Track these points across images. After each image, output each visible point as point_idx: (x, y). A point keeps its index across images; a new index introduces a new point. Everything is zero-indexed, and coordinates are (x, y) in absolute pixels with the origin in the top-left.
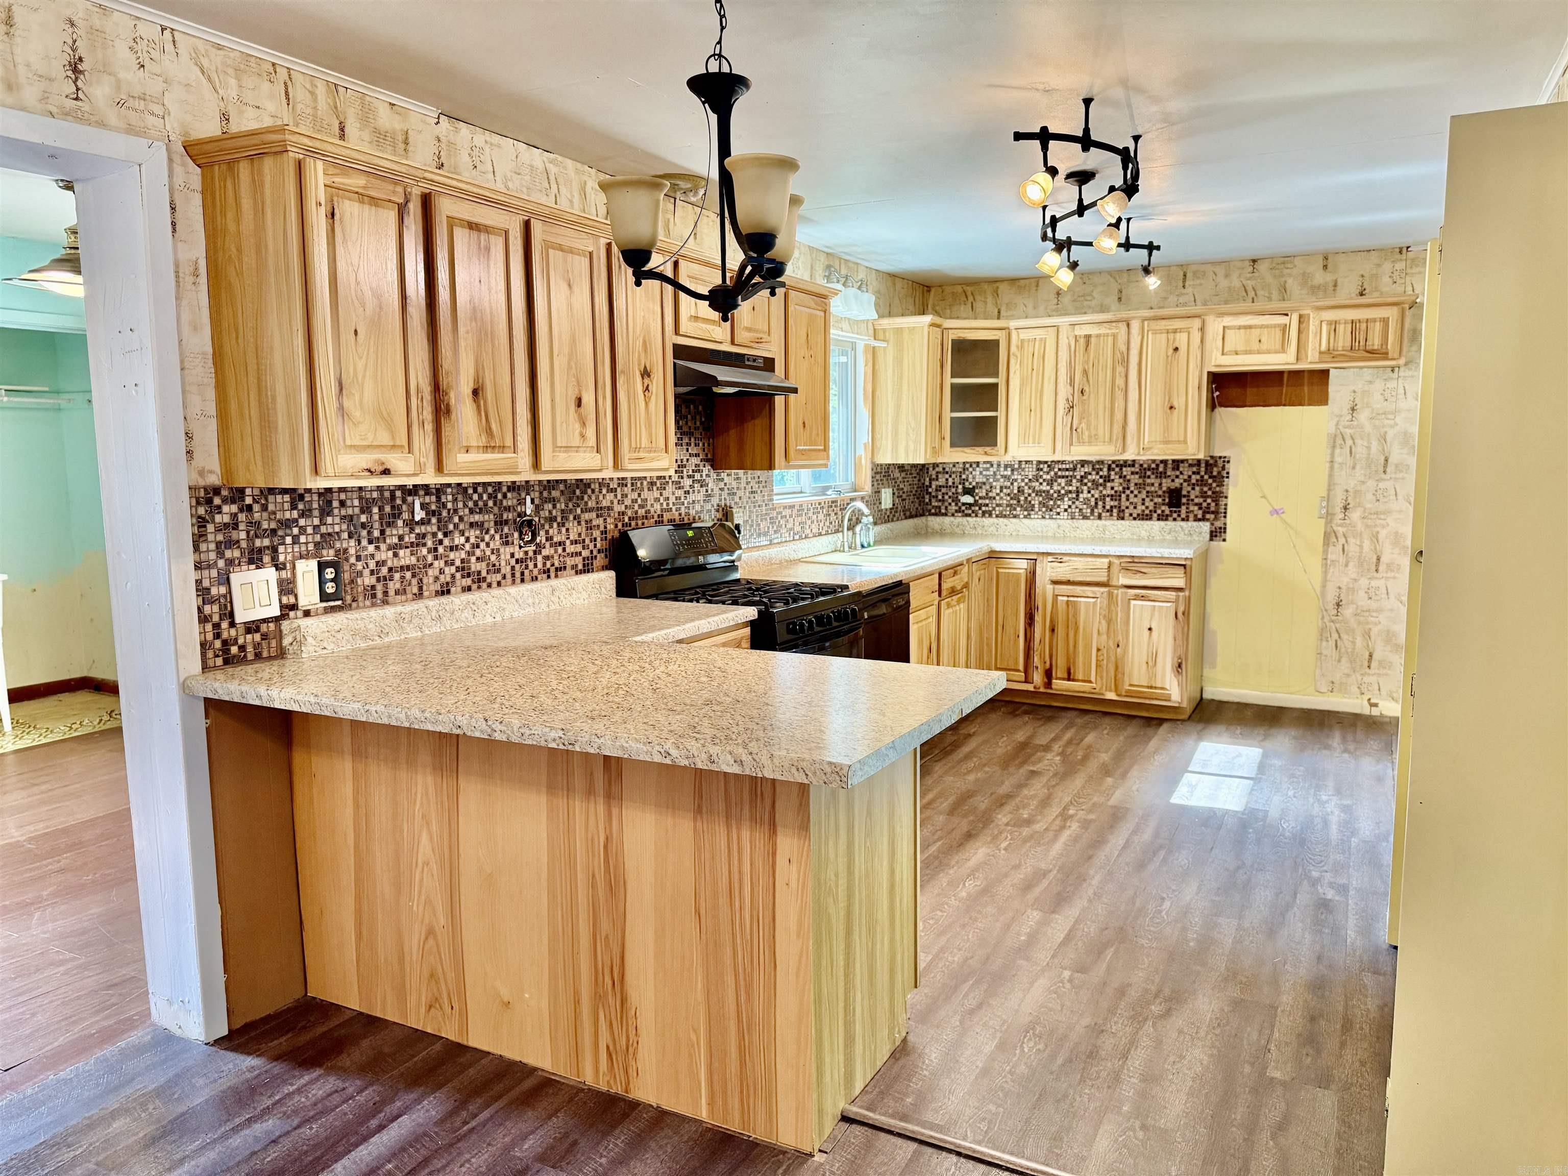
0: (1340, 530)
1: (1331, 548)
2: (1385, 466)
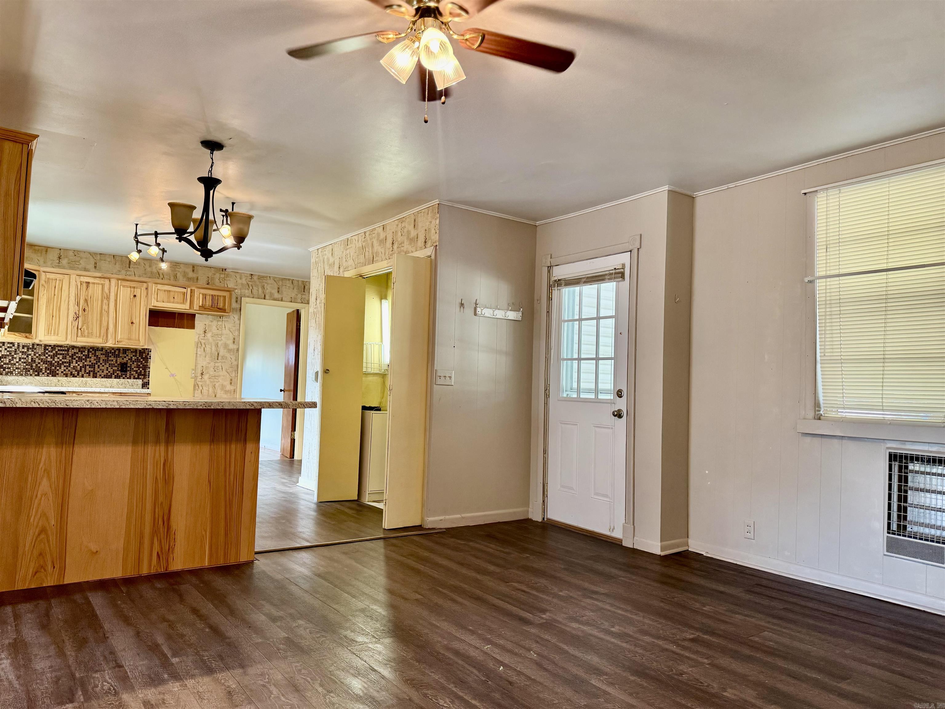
0: (200, 384)
1: (196, 391)
2: (218, 357)
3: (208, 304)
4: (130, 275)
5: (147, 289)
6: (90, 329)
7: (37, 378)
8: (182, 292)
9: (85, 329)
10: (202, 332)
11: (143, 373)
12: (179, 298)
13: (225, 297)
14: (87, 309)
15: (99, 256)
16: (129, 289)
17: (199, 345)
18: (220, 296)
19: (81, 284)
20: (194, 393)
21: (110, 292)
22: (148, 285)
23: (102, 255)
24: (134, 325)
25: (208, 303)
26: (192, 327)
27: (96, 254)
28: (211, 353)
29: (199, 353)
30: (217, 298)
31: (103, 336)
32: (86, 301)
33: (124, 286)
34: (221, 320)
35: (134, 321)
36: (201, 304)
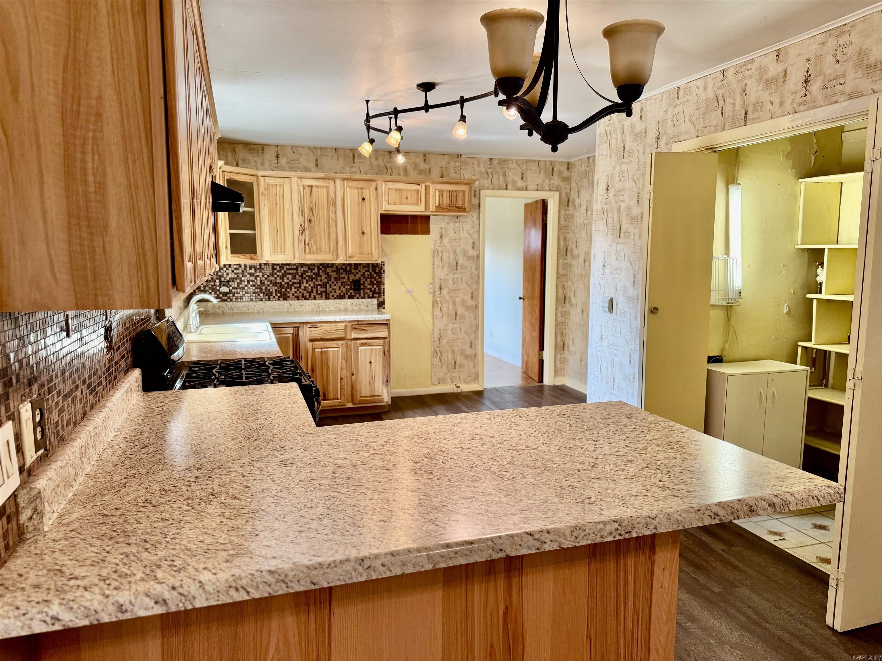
0: (439, 300)
1: (435, 309)
2: (457, 267)
3: (445, 203)
4: (355, 173)
5: (376, 189)
6: (318, 243)
7: (268, 303)
8: (416, 190)
9: (313, 244)
10: (438, 237)
11: (377, 291)
12: (412, 197)
13: (464, 192)
14: (312, 219)
15: (319, 151)
16: (356, 191)
17: (436, 254)
18: (459, 191)
19: (304, 189)
20: (433, 311)
21: (335, 196)
22: (377, 185)
23: (323, 150)
24: (365, 236)
25: (446, 201)
26: (427, 232)
27: (316, 148)
28: (449, 263)
29: (436, 263)
30: (455, 194)
31: (333, 251)
32: (311, 209)
33: (351, 188)
34: (458, 220)
35: (365, 231)
36: (437, 204)
